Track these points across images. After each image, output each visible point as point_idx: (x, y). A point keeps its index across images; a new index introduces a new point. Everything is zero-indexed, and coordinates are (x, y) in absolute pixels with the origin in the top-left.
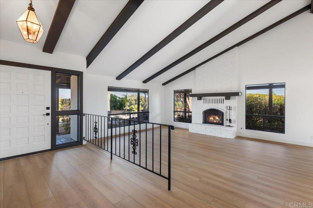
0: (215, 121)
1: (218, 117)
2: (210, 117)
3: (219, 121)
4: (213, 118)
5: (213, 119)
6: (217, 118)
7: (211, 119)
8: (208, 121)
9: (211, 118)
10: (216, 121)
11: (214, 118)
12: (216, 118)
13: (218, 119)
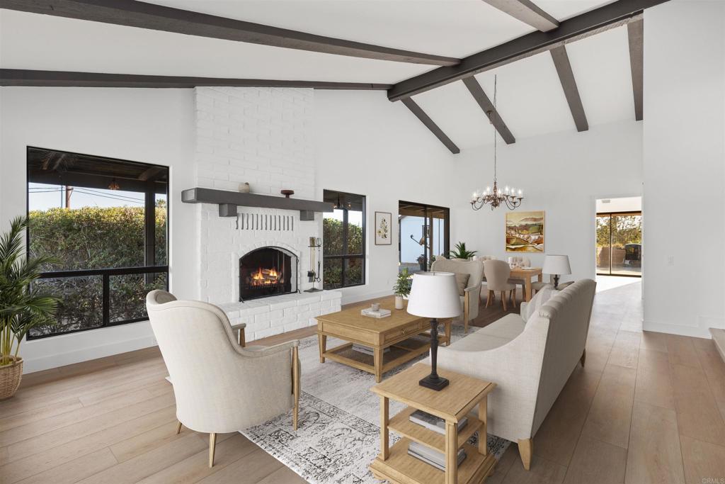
0: (269, 282)
1: (276, 271)
2: (254, 275)
3: (277, 280)
4: (263, 275)
5: (262, 278)
6: (273, 274)
7: (256, 278)
8: (249, 284)
9: (258, 277)
10: (271, 281)
11: (266, 276)
12: (271, 274)
13: (275, 275)
